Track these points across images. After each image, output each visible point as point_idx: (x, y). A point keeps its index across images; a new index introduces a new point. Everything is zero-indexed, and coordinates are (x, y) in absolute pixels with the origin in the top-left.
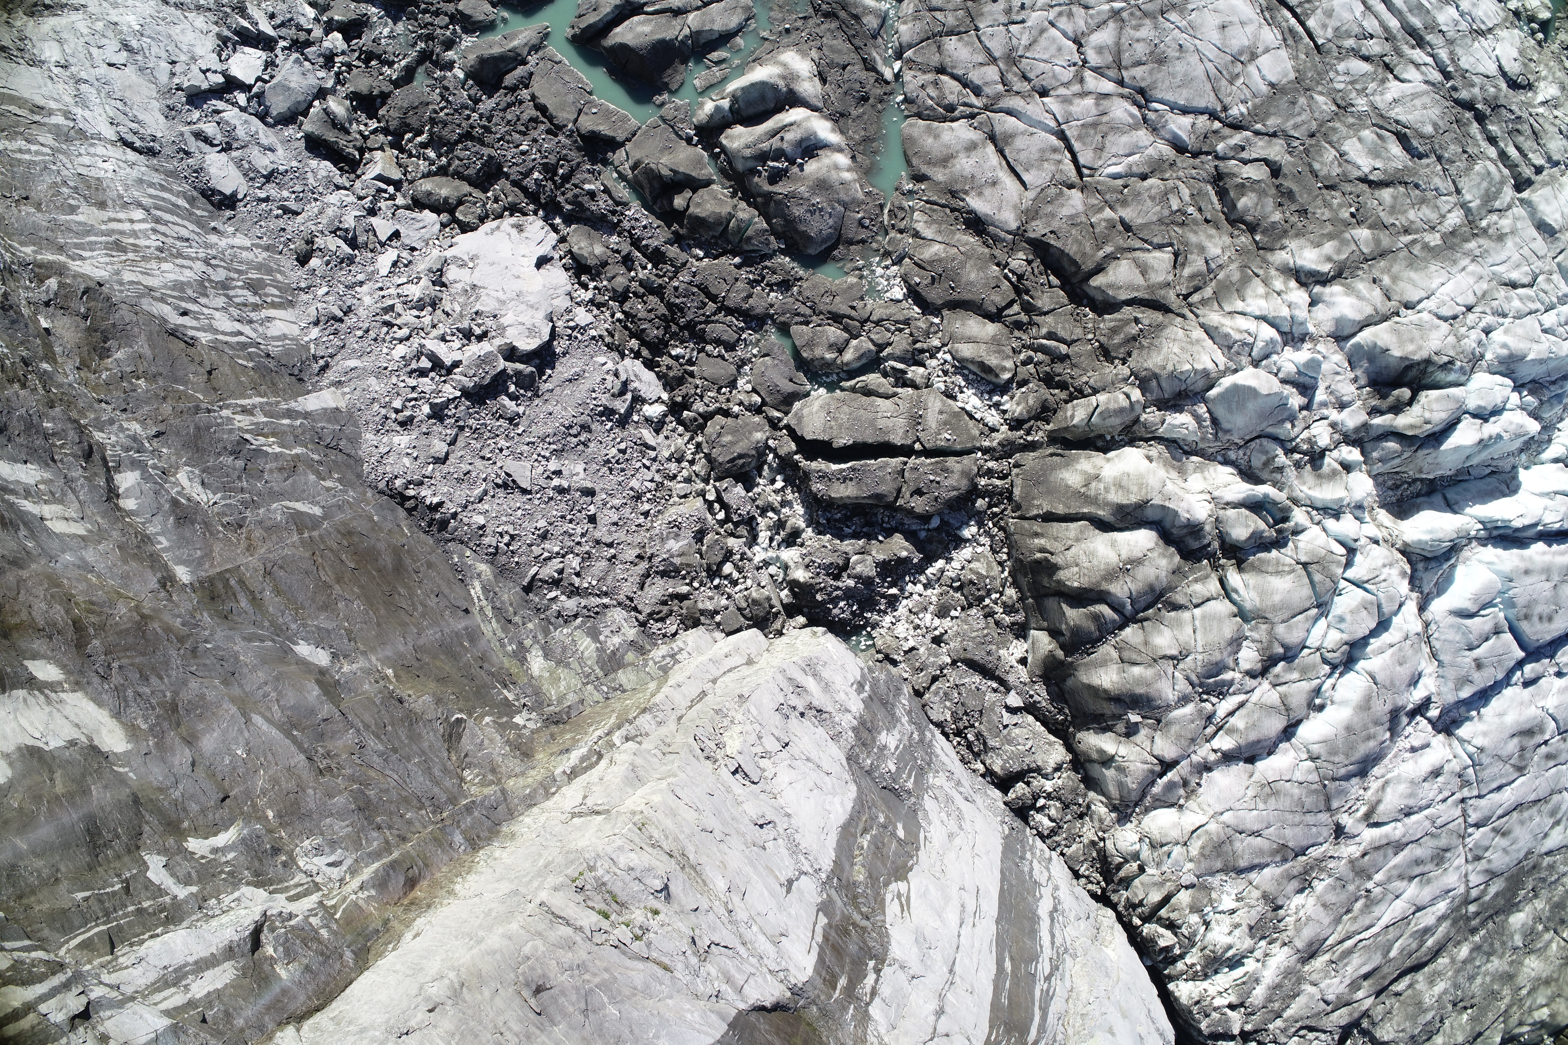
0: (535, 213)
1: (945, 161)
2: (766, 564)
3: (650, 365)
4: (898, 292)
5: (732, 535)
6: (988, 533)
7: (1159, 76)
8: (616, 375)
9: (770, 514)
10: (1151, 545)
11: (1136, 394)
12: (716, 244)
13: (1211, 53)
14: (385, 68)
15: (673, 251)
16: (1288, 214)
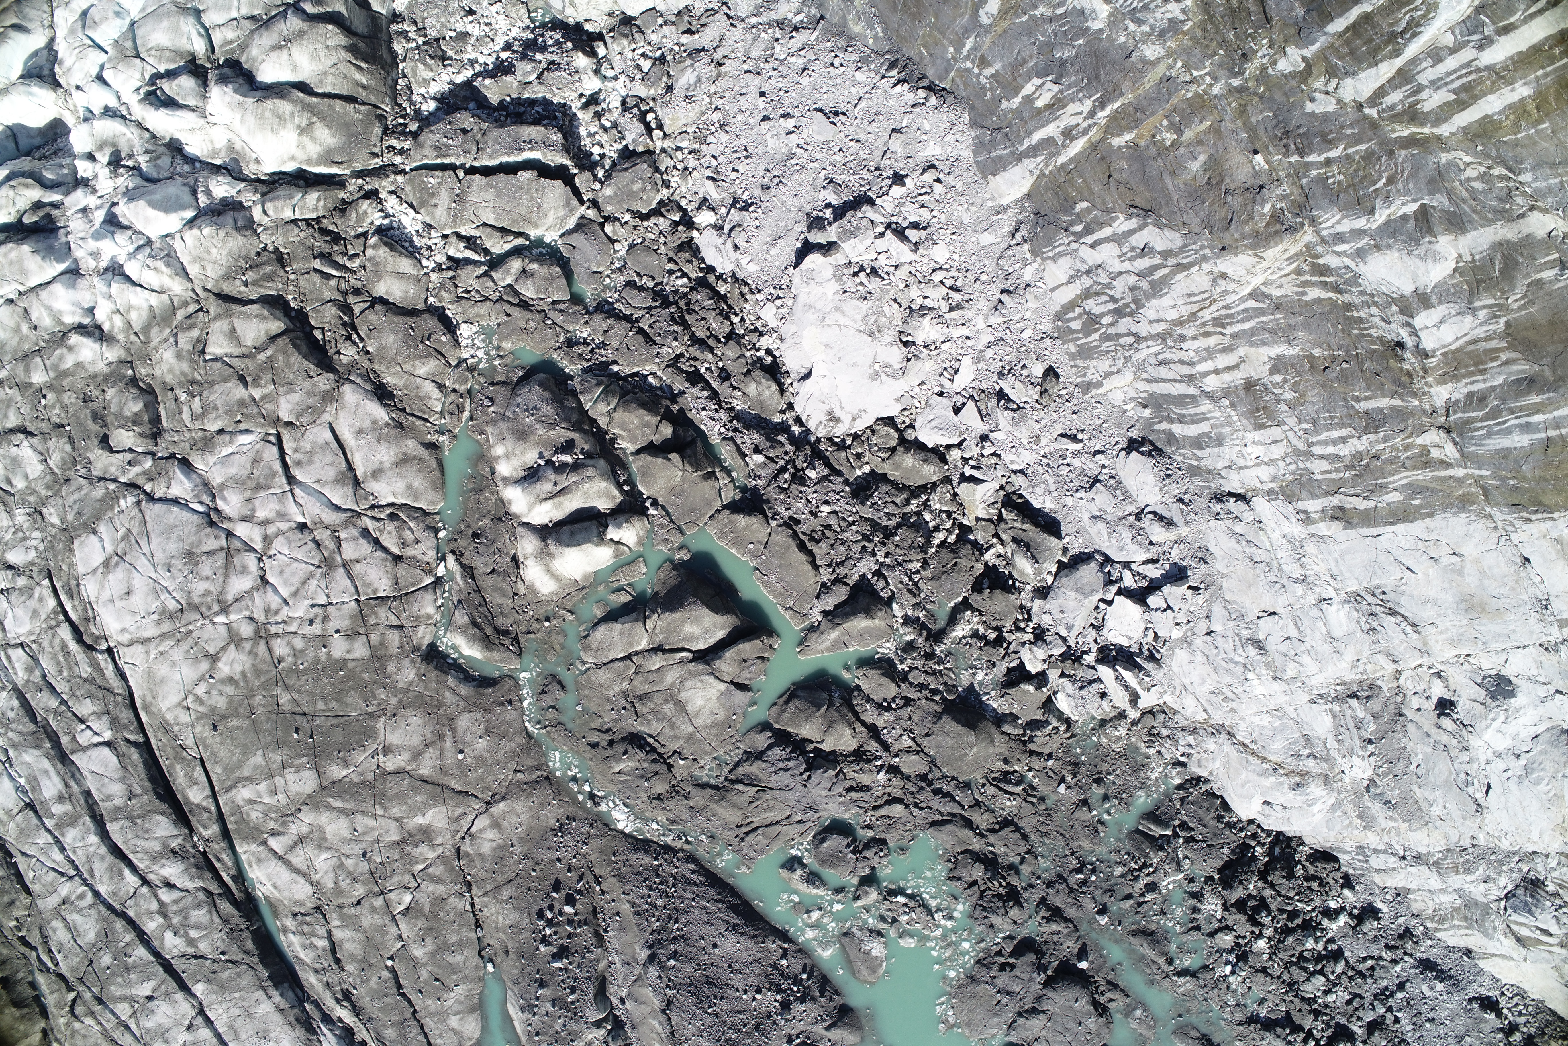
0: (818, 440)
1: (404, 461)
2: (616, 78)
3: (711, 269)
4: (465, 331)
5: (641, 99)
6: (412, 103)
7: (192, 539)
8: (736, 248)
9: (608, 124)
10: (262, 67)
11: (257, 214)
12: (634, 387)
13: (142, 563)
14: (981, 630)
15: (679, 384)
16: (101, 398)
